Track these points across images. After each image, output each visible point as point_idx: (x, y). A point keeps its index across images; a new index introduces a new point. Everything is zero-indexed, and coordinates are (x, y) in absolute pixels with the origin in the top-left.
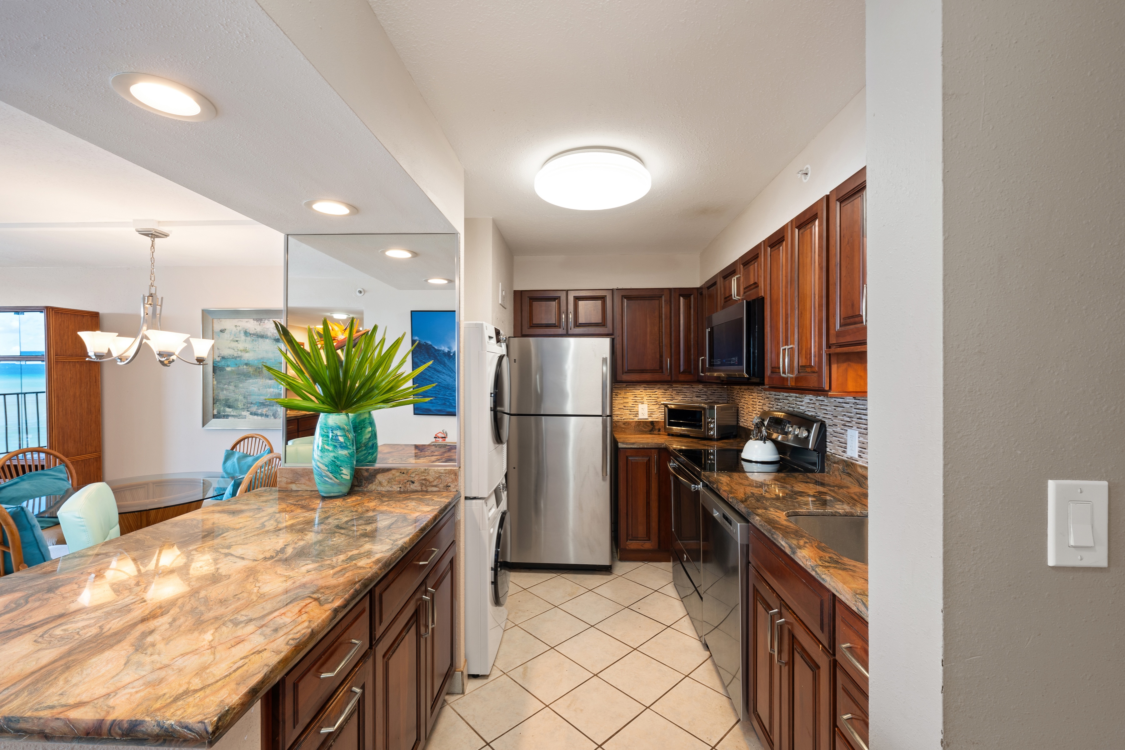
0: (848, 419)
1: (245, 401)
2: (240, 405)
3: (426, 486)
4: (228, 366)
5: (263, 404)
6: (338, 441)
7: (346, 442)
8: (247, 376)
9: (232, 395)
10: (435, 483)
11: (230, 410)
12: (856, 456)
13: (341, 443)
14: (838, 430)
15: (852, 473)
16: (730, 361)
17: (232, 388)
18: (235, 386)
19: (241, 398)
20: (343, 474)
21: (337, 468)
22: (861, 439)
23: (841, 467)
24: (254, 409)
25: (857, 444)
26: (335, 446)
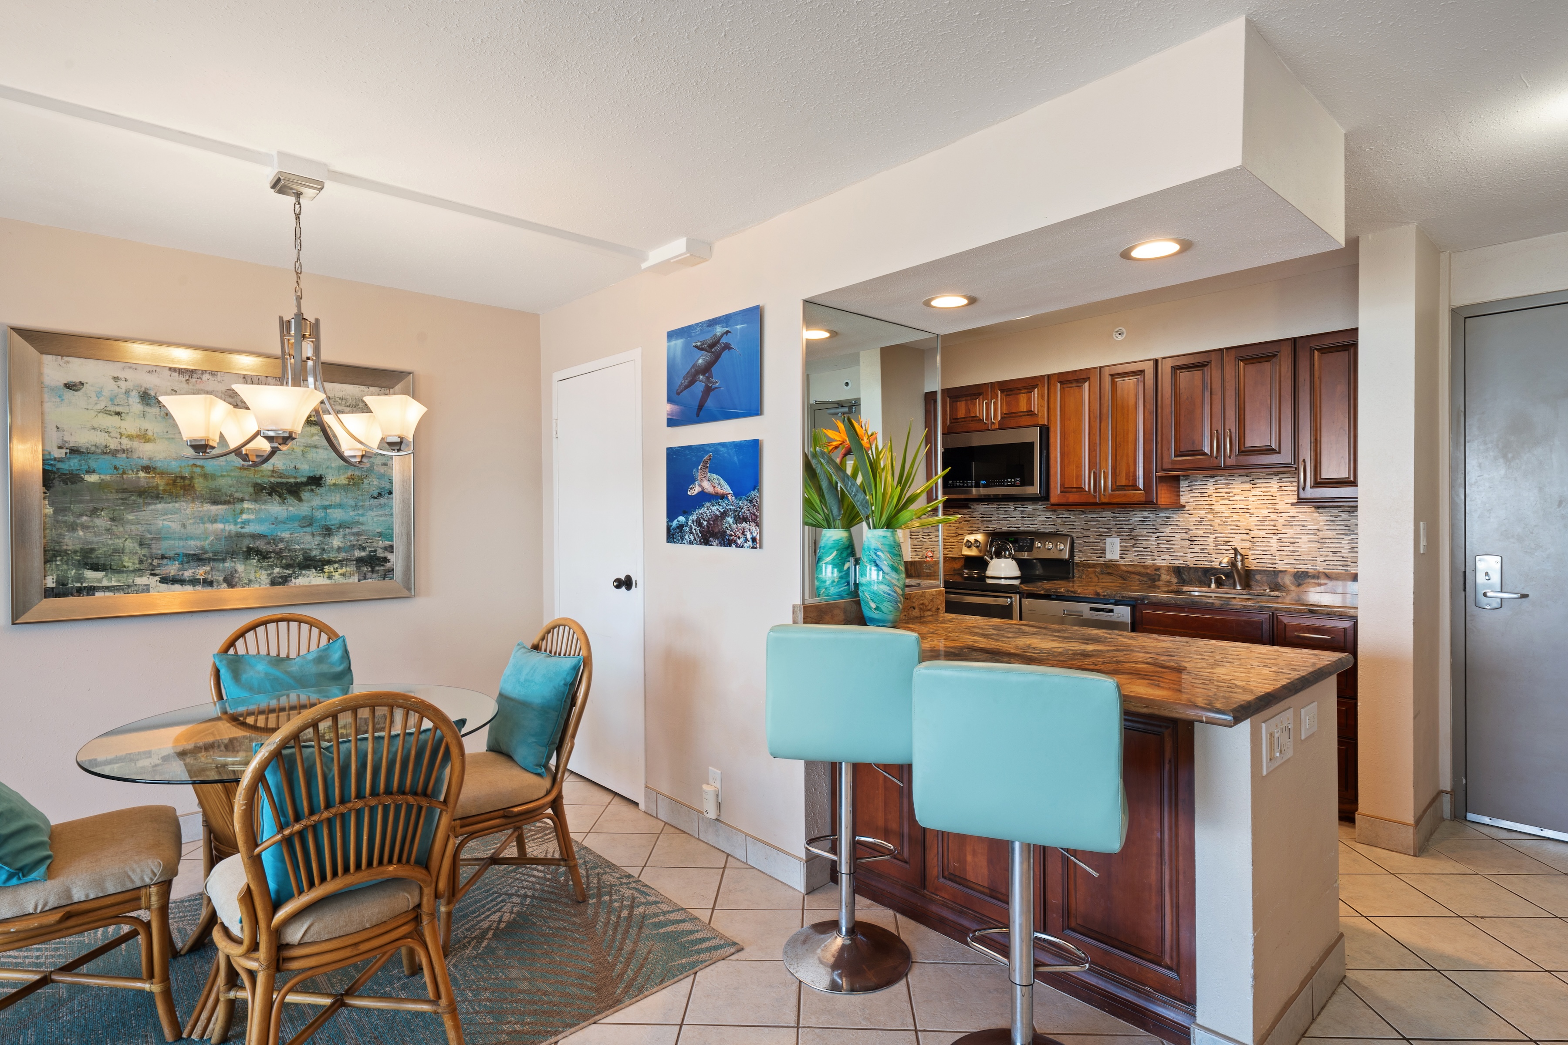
0: (1106, 530)
1: (145, 551)
2: (129, 562)
3: (924, 611)
4: (90, 471)
5: (197, 559)
8: (149, 494)
9: (105, 538)
10: (929, 607)
11: (100, 575)
12: (1116, 556)
14: (1092, 540)
15: (1114, 572)
16: (1004, 482)
17: (102, 522)
18: (113, 519)
19: (130, 545)
22: (1122, 544)
23: (1098, 570)
24: (172, 569)
25: (1119, 548)
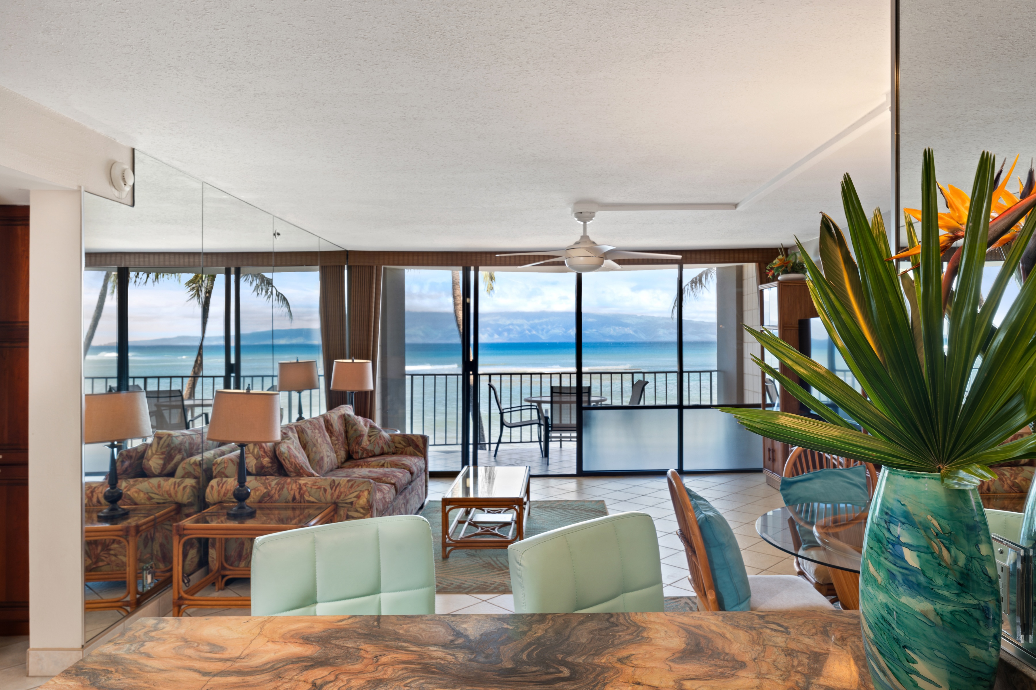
6: (900, 562)
7: (930, 574)
13: (908, 568)
20: (918, 674)
21: (896, 648)
26: (892, 576)
